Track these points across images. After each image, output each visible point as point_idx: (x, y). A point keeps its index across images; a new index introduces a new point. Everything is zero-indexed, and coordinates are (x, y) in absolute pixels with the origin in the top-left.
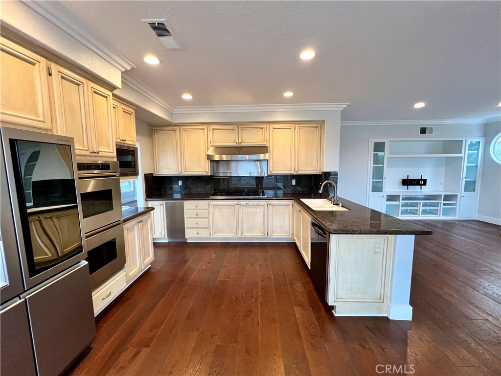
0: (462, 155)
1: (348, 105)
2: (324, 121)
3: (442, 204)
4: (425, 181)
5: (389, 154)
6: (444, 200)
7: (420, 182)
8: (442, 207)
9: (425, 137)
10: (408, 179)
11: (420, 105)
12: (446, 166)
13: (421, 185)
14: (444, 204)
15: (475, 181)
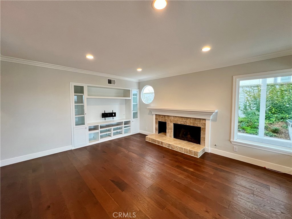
0: (130, 98)
3: (124, 127)
4: (115, 113)
5: (88, 96)
6: (124, 125)
7: (112, 115)
8: (124, 129)
10: (105, 113)
12: (126, 104)
13: (113, 116)
14: (125, 127)
15: (137, 112)
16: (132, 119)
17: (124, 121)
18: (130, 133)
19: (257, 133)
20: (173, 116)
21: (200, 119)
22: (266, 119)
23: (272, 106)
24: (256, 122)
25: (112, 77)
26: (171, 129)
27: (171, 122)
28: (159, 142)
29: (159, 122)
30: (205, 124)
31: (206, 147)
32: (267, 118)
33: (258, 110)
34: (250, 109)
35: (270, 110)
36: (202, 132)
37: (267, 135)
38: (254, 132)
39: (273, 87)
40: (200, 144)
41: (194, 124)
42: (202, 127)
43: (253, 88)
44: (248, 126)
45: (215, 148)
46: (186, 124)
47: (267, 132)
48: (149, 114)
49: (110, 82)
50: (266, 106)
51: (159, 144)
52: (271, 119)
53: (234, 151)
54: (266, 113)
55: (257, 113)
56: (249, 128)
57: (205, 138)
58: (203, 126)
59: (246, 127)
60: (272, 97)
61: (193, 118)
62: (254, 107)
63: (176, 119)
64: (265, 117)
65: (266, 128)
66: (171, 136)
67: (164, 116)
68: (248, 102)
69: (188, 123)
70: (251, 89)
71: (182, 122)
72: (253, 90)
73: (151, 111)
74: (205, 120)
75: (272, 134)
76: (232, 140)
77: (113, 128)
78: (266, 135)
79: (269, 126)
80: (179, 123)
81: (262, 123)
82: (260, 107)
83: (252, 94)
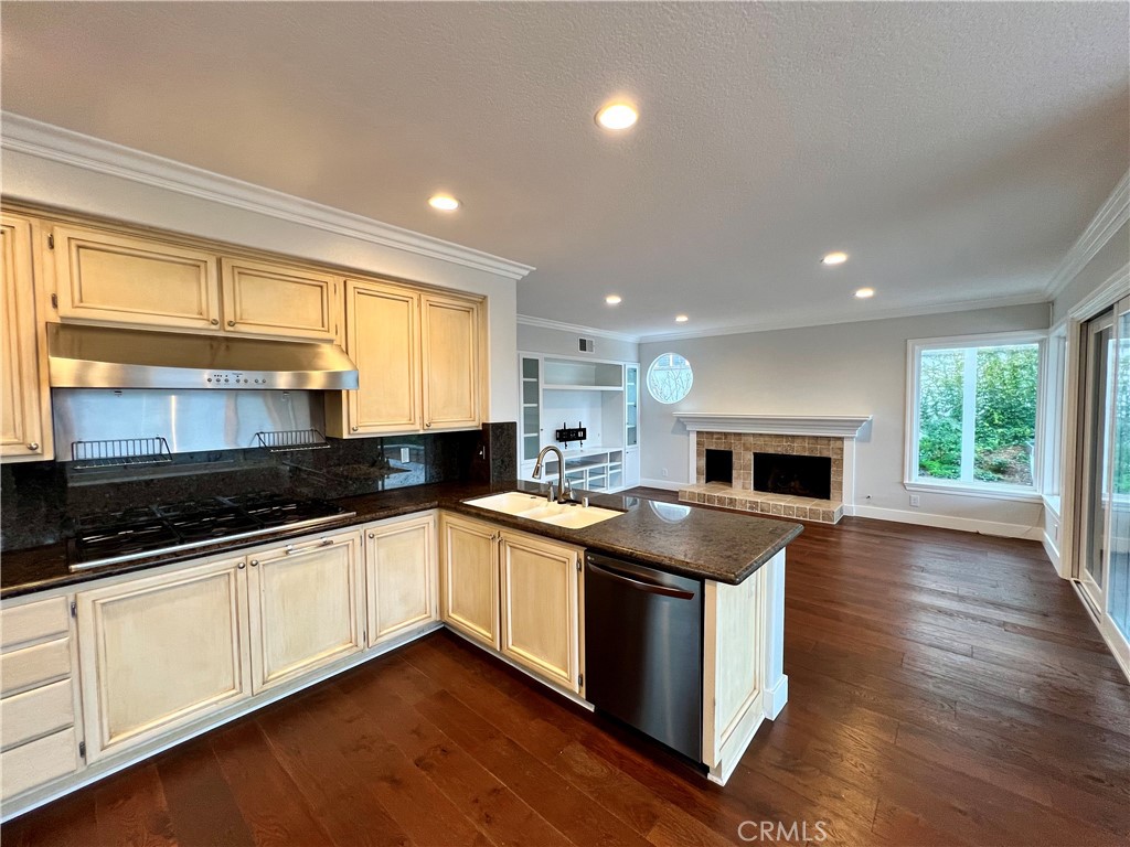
0: (621, 389)
1: (532, 272)
2: (485, 297)
3: (608, 468)
4: (584, 430)
5: (545, 383)
6: (610, 462)
7: (579, 434)
8: (609, 472)
9: (585, 356)
10: (565, 430)
11: (613, 300)
13: (580, 439)
14: (612, 468)
15: (635, 428)
16: (625, 448)
17: (609, 451)
18: (621, 485)
19: (957, 475)
20: (754, 434)
21: (829, 438)
22: (977, 440)
23: (990, 407)
24: (951, 450)
25: (589, 332)
26: (745, 468)
27: (746, 449)
28: (720, 500)
29: (709, 452)
30: (842, 449)
31: (845, 504)
32: (981, 437)
33: (958, 416)
34: (936, 418)
35: (988, 417)
36: (833, 469)
37: (979, 479)
38: (949, 472)
39: (992, 359)
40: (828, 498)
41: (811, 450)
42: (833, 457)
43: (942, 359)
44: (933, 460)
45: (868, 503)
46: (790, 453)
47: (980, 471)
48: (673, 432)
49: (583, 345)
50: (977, 407)
51: (723, 503)
52: (990, 440)
53: (911, 506)
54: (977, 426)
55: (955, 426)
56: (936, 464)
57: (841, 483)
58: (837, 454)
59: (929, 462)
60: (992, 385)
61: (809, 437)
62: (946, 411)
63: (761, 441)
64: (974, 436)
65: (979, 463)
66: (747, 486)
67: (726, 434)
68: (930, 398)
69: (797, 450)
70: (937, 363)
71: (779, 449)
72: (942, 366)
73: (682, 423)
74: (841, 439)
75: (991, 475)
76: (906, 481)
77: (588, 468)
78: (977, 477)
79: (986, 459)
80: (771, 451)
81: (969, 450)
82: (964, 408)
83: (941, 376)
